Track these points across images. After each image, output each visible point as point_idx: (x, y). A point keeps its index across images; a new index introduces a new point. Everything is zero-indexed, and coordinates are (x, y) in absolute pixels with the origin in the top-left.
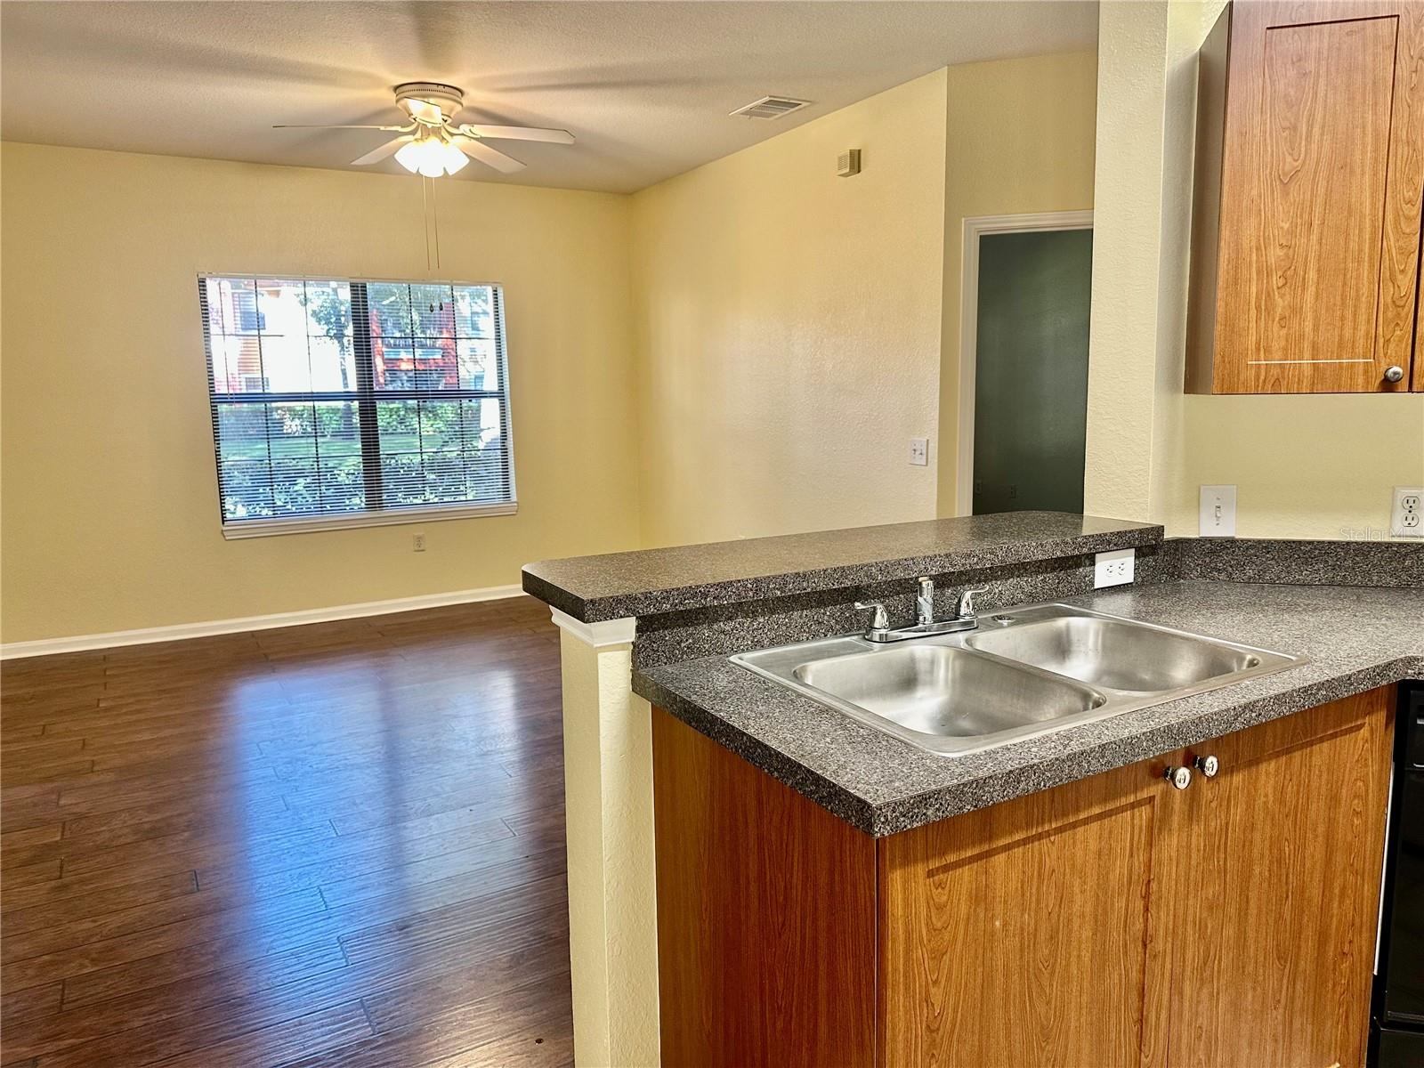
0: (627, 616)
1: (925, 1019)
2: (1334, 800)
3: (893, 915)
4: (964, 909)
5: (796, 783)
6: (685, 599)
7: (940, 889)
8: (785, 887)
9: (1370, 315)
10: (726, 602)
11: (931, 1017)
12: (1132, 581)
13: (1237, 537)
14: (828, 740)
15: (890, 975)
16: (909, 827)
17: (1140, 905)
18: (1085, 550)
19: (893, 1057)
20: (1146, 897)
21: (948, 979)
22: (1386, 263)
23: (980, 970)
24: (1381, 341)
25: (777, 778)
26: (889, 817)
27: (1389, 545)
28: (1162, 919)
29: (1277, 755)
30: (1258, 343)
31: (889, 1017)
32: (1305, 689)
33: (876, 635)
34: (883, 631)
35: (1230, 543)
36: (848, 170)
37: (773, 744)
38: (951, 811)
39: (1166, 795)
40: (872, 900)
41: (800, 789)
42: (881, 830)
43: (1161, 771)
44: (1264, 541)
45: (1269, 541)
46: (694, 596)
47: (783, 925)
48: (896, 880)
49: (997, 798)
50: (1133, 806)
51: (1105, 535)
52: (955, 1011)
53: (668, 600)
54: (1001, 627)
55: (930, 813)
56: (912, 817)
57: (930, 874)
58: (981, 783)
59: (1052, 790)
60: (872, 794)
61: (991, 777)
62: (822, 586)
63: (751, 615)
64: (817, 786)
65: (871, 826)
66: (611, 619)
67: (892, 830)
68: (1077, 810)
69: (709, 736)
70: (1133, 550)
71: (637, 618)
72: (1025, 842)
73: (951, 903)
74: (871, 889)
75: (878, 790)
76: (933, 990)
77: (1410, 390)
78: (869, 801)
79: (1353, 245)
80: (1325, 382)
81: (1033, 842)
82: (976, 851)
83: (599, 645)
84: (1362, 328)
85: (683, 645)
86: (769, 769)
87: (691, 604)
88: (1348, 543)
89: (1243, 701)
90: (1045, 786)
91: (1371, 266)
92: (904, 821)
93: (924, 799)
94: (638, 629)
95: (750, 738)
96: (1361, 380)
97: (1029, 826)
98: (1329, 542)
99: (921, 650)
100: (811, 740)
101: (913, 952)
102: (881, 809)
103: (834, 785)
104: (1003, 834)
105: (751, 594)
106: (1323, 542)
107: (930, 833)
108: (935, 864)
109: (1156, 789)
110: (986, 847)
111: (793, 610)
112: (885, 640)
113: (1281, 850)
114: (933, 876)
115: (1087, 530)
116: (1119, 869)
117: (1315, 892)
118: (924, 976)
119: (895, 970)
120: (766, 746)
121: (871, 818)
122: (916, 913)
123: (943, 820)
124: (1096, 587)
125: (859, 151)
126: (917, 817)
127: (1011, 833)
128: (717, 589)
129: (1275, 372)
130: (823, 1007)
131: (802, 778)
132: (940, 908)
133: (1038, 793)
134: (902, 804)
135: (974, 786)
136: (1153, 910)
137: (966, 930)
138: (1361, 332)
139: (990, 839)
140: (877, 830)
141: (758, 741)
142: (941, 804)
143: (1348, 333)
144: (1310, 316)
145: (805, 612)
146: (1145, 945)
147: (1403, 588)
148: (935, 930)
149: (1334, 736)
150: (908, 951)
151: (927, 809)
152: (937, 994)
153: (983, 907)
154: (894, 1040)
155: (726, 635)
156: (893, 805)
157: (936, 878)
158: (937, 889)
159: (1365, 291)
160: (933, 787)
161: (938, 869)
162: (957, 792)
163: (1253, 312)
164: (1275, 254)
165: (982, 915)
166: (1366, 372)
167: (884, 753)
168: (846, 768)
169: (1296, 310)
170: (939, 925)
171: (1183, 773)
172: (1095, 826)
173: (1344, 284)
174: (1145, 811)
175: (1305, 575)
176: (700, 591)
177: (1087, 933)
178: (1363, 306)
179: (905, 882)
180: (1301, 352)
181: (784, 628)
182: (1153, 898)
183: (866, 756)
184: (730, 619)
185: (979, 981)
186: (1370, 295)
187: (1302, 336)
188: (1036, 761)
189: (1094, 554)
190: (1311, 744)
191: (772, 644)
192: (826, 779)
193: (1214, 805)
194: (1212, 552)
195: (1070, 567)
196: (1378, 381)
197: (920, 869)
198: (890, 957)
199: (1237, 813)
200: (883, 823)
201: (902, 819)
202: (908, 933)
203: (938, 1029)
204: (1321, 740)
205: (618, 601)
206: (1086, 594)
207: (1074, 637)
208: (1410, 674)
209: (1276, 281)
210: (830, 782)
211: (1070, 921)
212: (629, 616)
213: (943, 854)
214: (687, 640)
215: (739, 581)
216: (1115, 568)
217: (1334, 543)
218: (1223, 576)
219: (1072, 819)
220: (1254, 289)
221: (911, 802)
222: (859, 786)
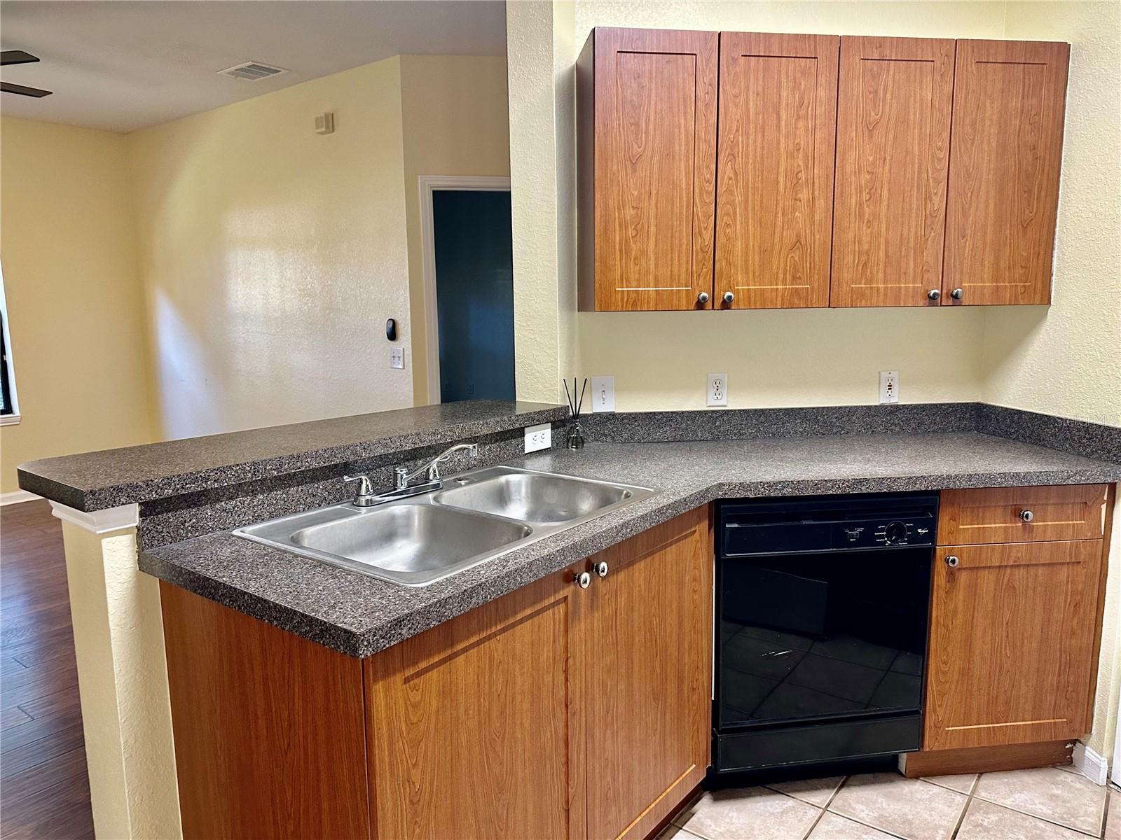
0: (129, 503)
1: (407, 795)
2: (681, 585)
3: (378, 718)
4: (434, 703)
5: (293, 627)
6: (186, 484)
7: (415, 691)
8: (289, 716)
9: (688, 257)
10: (226, 484)
11: (413, 794)
12: (550, 446)
13: (616, 412)
14: (321, 588)
15: (378, 766)
16: (388, 646)
17: (562, 677)
18: (517, 426)
19: (383, 831)
20: (566, 671)
21: (425, 761)
22: (696, 222)
23: (449, 748)
24: (695, 275)
25: (276, 626)
26: (371, 641)
27: (706, 412)
28: (577, 685)
29: (645, 557)
30: (622, 276)
31: (379, 800)
32: (659, 510)
33: (363, 500)
34: (368, 497)
35: (612, 416)
36: (324, 129)
37: (272, 598)
38: (421, 628)
39: (576, 594)
40: (360, 709)
41: (296, 631)
42: (365, 652)
43: (570, 577)
44: (633, 414)
45: (636, 414)
46: (195, 481)
47: (289, 744)
48: (379, 691)
49: (457, 613)
50: (553, 605)
51: (530, 413)
52: (431, 784)
53: (170, 486)
54: (460, 486)
55: (404, 632)
56: (390, 637)
57: (406, 681)
58: (442, 603)
59: (496, 600)
60: (356, 625)
61: (450, 597)
62: (314, 465)
63: (250, 494)
64: (311, 626)
65: (356, 650)
66: (113, 506)
67: (373, 650)
68: (515, 613)
69: (214, 599)
70: (550, 424)
71: (140, 504)
72: (478, 643)
73: (424, 701)
74: (359, 702)
75: (361, 621)
76: (413, 772)
77: (713, 309)
78: (354, 630)
79: (676, 210)
80: (664, 304)
81: (484, 642)
82: (442, 656)
83: (102, 532)
84: (684, 266)
85: (187, 524)
86: (269, 620)
87: (192, 488)
88: (683, 412)
89: (621, 522)
90: (490, 598)
91: (687, 225)
92: (383, 642)
93: (398, 623)
94: (141, 514)
95: (251, 595)
96: (684, 303)
97: (480, 630)
98: (672, 412)
99: (399, 509)
100: (305, 590)
101: (395, 744)
102: (364, 635)
103: (325, 622)
104: (461, 641)
105: (250, 475)
106: (668, 412)
107: (405, 648)
108: (410, 672)
109: (568, 591)
110: (449, 652)
111: (290, 486)
112: (369, 503)
113: (651, 623)
114: (409, 682)
115: (519, 411)
116: (547, 653)
117: (673, 649)
118: (405, 763)
119: (382, 762)
120: (266, 600)
121: (356, 644)
122: (396, 714)
123: (415, 636)
124: (526, 452)
125: (333, 115)
126: (394, 637)
127: (468, 638)
128: (217, 474)
129: (633, 296)
130: (325, 805)
131: (298, 622)
132: (415, 706)
133: (486, 605)
134: (381, 628)
135: (438, 605)
136: (571, 679)
137: (437, 719)
138: (683, 270)
139: (452, 645)
140: (361, 652)
141: (258, 597)
142: (413, 624)
143: (675, 269)
144: (652, 258)
145: (300, 488)
146: (567, 706)
147: (716, 439)
148: (412, 724)
149: (679, 540)
150: (391, 744)
151: (402, 629)
152: (416, 775)
153: (449, 699)
154: (384, 816)
155: (228, 513)
156: (374, 630)
157: (412, 683)
158: (412, 691)
159: (684, 241)
160: (406, 611)
161: (412, 676)
162: (425, 613)
163: (618, 253)
164: (629, 213)
165: (448, 706)
166: (687, 296)
167: (368, 592)
168: (335, 608)
169: (644, 253)
170: (415, 720)
171: (585, 576)
172: (528, 624)
173: (672, 237)
174: (562, 607)
175: (658, 435)
176: (201, 476)
177: (526, 705)
178: (684, 251)
179: (386, 690)
180: (649, 282)
181: (282, 502)
182: (570, 671)
183: (353, 596)
184: (231, 498)
185: (449, 757)
186: (687, 244)
187: (648, 271)
188: (483, 580)
189: (524, 428)
190: (665, 547)
191: (272, 516)
192: (318, 619)
193: (607, 597)
194: (601, 423)
195: (508, 439)
196: (695, 302)
197: (399, 678)
198: (377, 752)
199: (622, 601)
200: (366, 646)
201: (382, 641)
202: (390, 730)
203: (419, 801)
204: (671, 544)
205: (119, 490)
206: (520, 457)
207: (513, 489)
208: (720, 495)
209: (631, 232)
210: (321, 621)
211: (514, 699)
212: (131, 503)
213: (415, 663)
214: (190, 520)
215: (238, 465)
216: (538, 438)
217: (675, 412)
218: (609, 439)
219: (511, 621)
220: (617, 238)
221: (389, 625)
222: (346, 620)
